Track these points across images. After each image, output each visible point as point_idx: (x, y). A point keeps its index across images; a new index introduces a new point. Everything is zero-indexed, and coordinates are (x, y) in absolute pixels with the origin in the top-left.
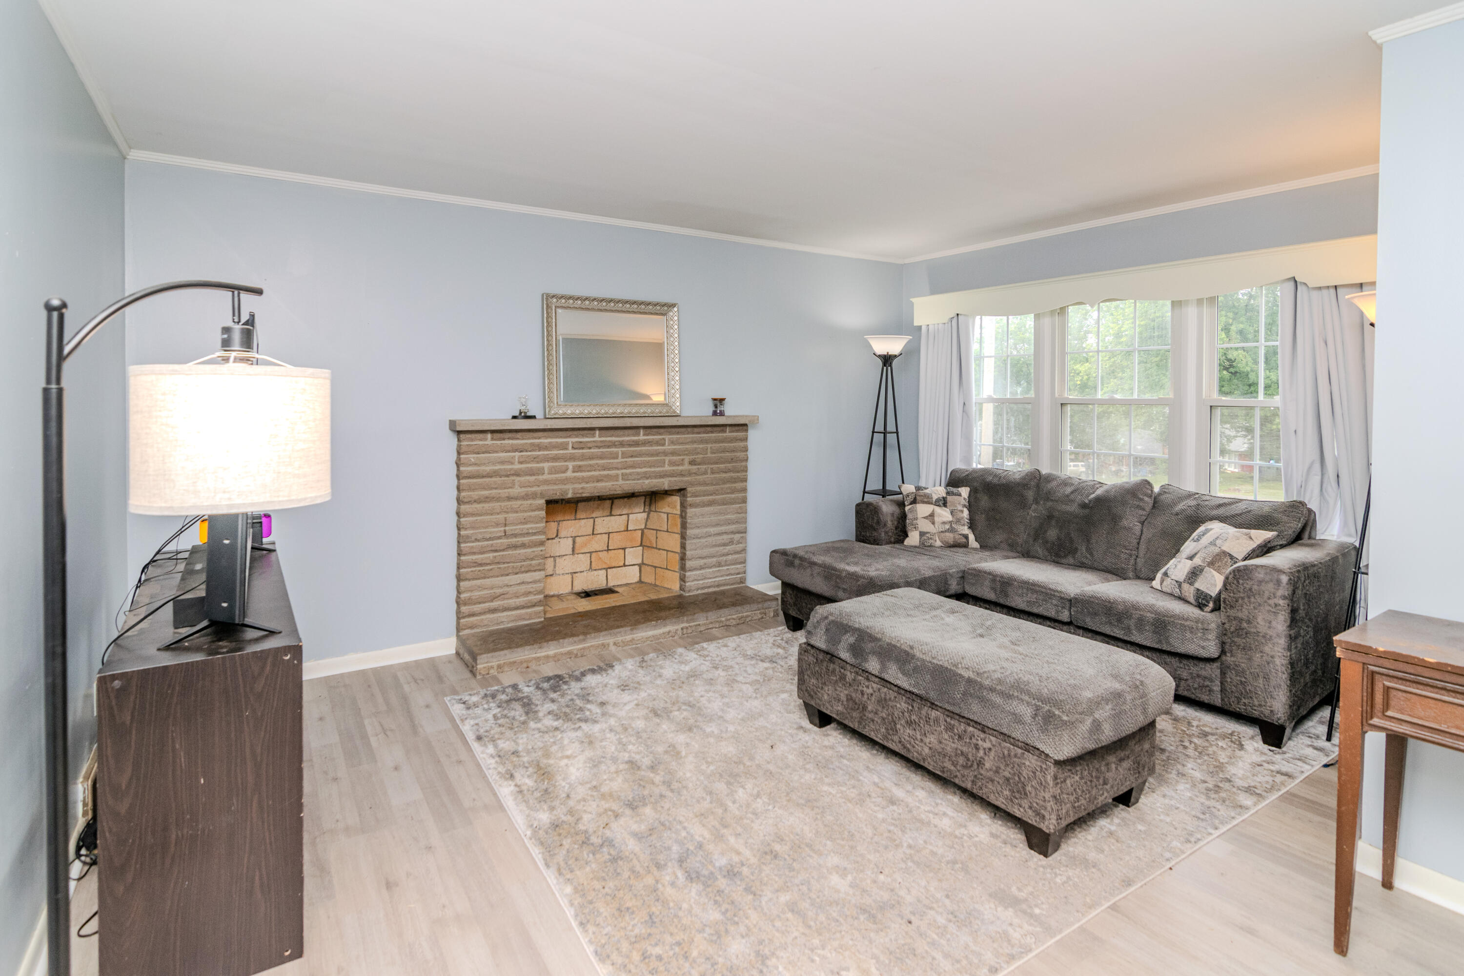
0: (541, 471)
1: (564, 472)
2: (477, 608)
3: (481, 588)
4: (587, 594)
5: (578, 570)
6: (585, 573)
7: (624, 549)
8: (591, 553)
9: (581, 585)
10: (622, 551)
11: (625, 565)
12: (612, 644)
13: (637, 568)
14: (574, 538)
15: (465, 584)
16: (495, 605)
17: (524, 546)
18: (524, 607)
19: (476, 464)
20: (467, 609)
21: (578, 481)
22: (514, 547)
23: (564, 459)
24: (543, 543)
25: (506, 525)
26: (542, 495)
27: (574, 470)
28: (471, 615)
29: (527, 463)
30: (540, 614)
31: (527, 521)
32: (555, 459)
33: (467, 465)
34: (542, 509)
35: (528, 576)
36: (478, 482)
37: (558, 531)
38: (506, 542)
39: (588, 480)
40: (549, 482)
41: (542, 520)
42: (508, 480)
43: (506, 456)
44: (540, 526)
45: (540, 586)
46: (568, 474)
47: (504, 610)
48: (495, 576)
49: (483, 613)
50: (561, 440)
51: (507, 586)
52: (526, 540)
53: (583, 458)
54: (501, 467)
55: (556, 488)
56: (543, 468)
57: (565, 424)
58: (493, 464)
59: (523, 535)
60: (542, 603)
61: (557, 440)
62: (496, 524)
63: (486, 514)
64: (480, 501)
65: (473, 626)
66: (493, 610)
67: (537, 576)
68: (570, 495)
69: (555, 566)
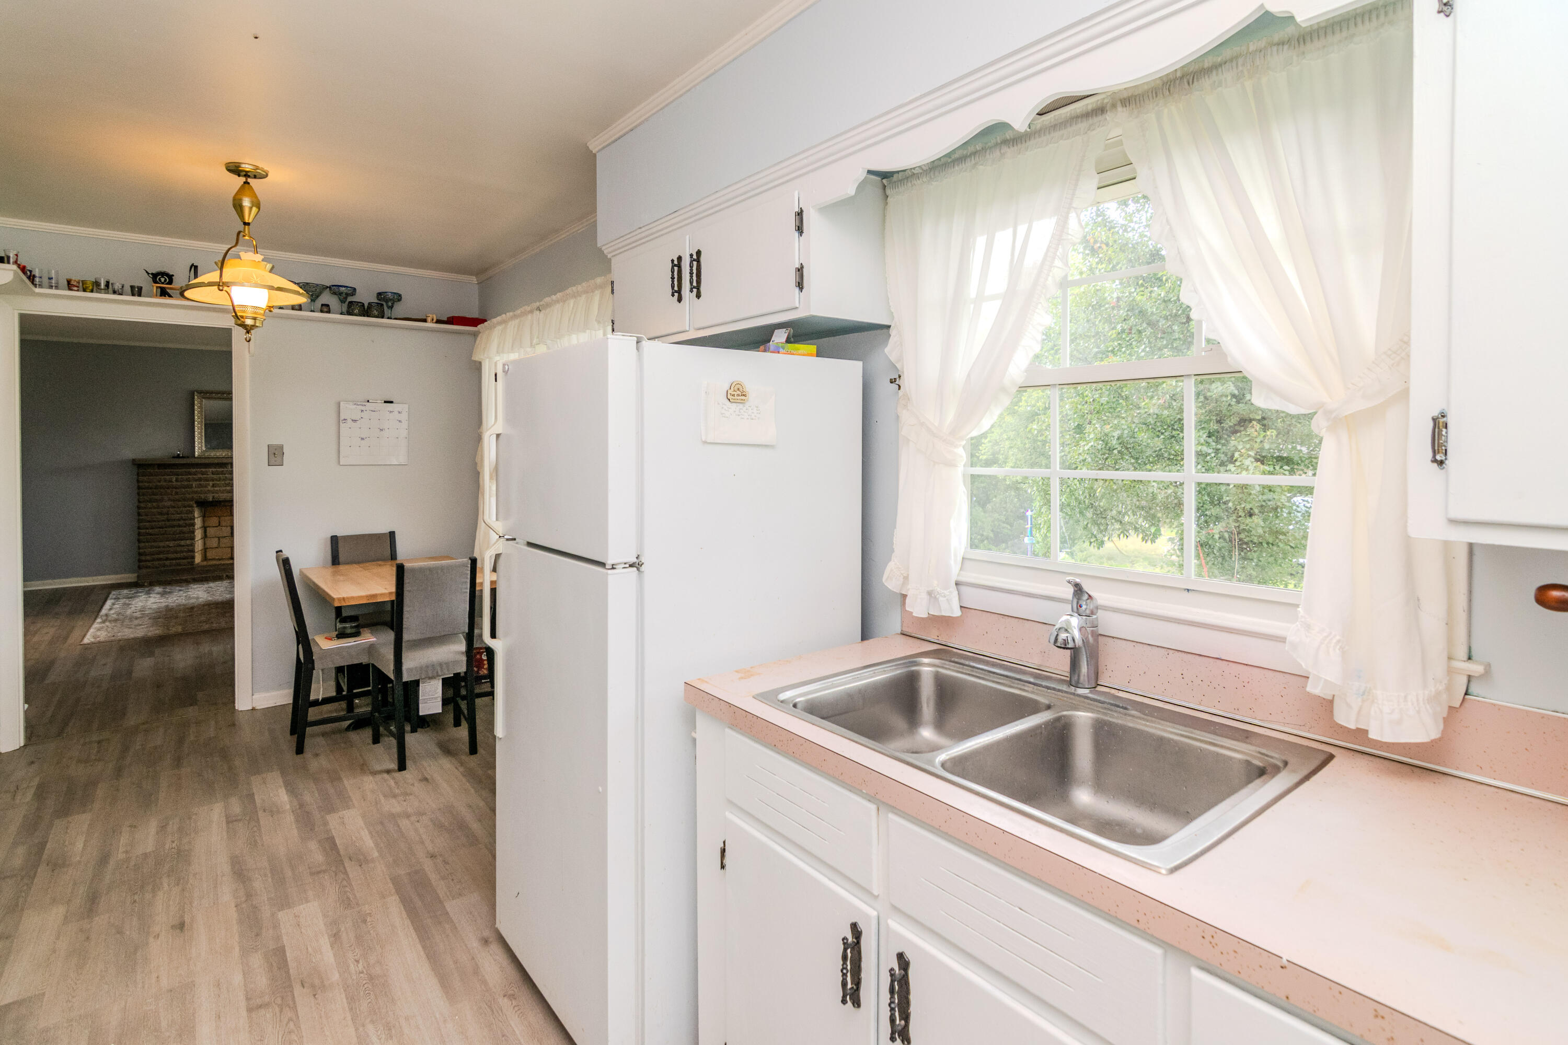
0: (190, 487)
1: (206, 487)
2: (148, 558)
12: (224, 575)
15: (142, 545)
16: (161, 556)
17: (179, 526)
18: (180, 558)
19: (148, 482)
20: (143, 558)
21: (217, 492)
22: (173, 526)
23: (207, 480)
24: (193, 525)
25: (168, 514)
26: (192, 499)
27: (213, 486)
28: (146, 561)
29: (181, 481)
30: (192, 563)
31: (181, 513)
32: (200, 480)
33: (142, 482)
34: (192, 507)
35: (183, 543)
36: (150, 491)
37: (219, 522)
38: (168, 523)
39: (223, 492)
40: (196, 492)
41: (192, 512)
42: (169, 491)
43: (168, 477)
44: (190, 516)
45: (190, 548)
46: (209, 488)
47: (167, 559)
48: (161, 541)
49: (153, 560)
50: (204, 470)
51: (169, 546)
52: (181, 522)
53: (220, 480)
54: (165, 484)
55: (201, 495)
56: (192, 485)
57: (207, 461)
58: (160, 482)
59: (179, 520)
60: (193, 557)
61: (202, 469)
62: (161, 514)
63: (155, 508)
64: (150, 501)
65: (147, 567)
66: (160, 559)
67: (188, 542)
68: (211, 500)
69: (219, 543)
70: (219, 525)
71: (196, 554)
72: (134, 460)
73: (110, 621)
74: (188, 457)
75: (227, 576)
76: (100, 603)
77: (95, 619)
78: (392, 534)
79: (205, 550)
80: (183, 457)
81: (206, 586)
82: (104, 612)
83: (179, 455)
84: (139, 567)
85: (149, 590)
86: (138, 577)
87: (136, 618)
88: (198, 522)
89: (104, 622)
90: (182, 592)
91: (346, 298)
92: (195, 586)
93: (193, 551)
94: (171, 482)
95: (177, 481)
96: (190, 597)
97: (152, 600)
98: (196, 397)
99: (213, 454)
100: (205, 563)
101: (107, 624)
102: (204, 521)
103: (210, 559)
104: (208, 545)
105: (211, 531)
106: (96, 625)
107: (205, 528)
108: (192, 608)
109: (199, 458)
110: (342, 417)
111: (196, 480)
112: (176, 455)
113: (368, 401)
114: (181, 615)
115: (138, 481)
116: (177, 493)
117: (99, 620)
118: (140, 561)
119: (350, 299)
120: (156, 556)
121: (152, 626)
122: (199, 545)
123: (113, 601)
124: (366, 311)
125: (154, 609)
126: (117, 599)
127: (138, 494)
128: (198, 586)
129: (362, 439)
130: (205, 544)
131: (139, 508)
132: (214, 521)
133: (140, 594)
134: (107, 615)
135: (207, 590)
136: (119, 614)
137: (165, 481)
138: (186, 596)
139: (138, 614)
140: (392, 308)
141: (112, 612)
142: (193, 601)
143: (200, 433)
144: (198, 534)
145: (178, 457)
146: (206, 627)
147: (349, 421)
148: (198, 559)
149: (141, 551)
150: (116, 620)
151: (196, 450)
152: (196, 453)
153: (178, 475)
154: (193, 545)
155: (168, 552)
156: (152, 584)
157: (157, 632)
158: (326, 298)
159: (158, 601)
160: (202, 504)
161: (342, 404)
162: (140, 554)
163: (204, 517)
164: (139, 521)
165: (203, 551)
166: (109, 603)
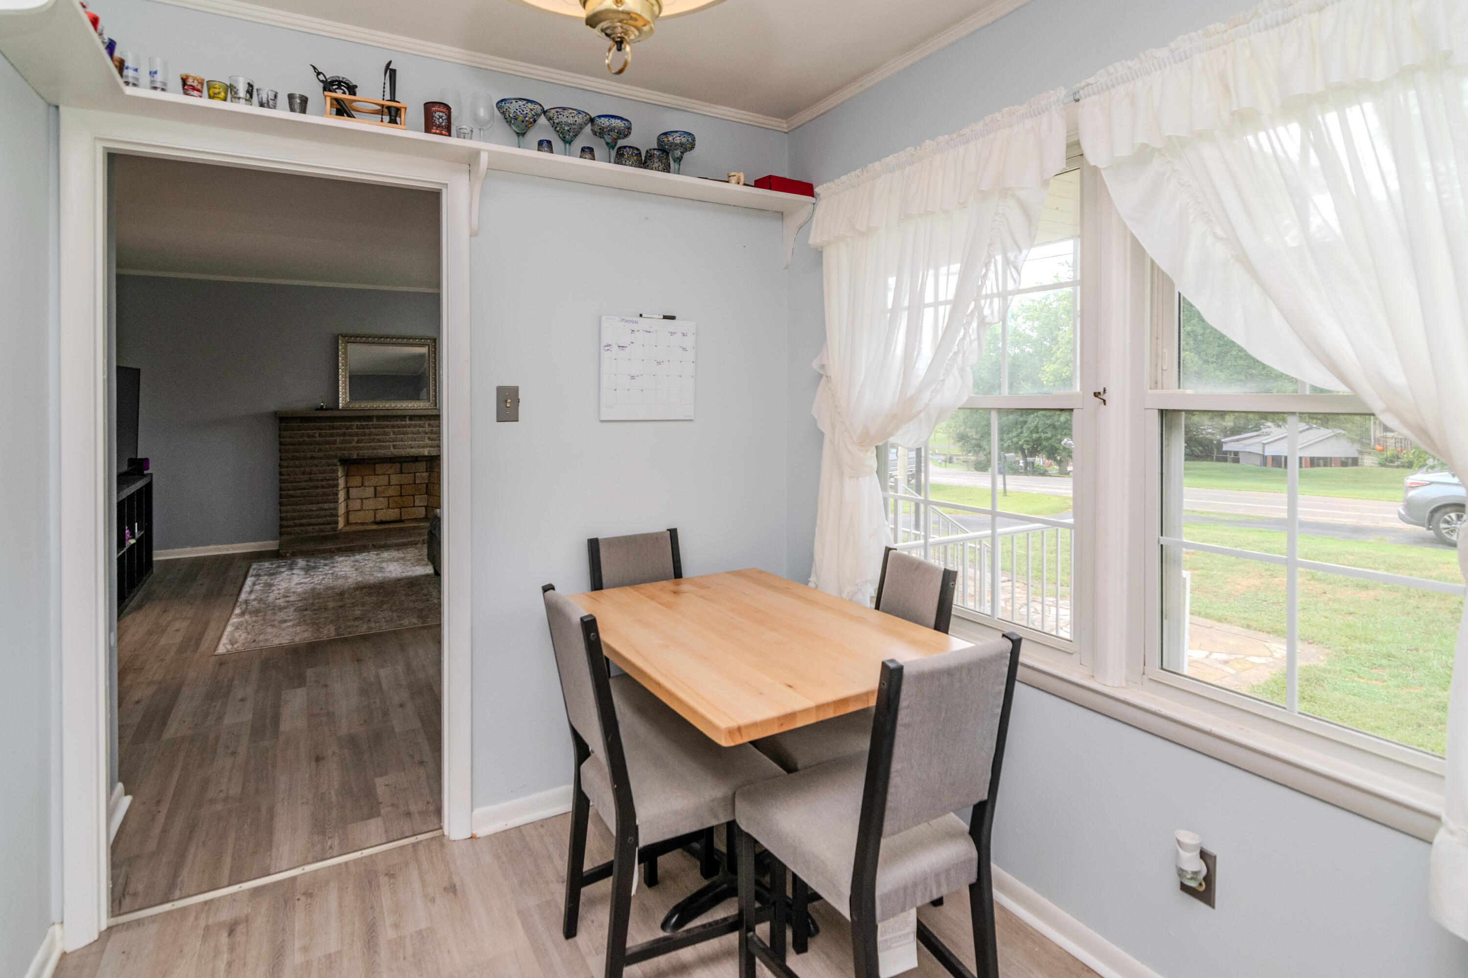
0: (334, 443)
1: (350, 443)
2: (291, 523)
3: (294, 511)
4: (381, 523)
5: (379, 507)
6: (384, 510)
7: (414, 496)
8: (389, 497)
9: (379, 517)
10: (412, 497)
11: (414, 506)
12: (371, 545)
13: (424, 509)
14: (375, 488)
15: (284, 508)
16: (303, 521)
17: (323, 487)
18: (323, 524)
19: (290, 437)
20: (285, 523)
21: (361, 448)
22: (316, 487)
23: (351, 435)
24: (337, 486)
25: (311, 474)
26: (335, 457)
27: (358, 442)
28: (287, 527)
29: (325, 437)
30: (335, 529)
31: (324, 472)
32: (344, 435)
33: (284, 437)
34: (336, 465)
35: (326, 506)
36: (291, 447)
37: (362, 482)
38: (311, 484)
39: (368, 448)
40: (341, 449)
41: (336, 471)
42: (312, 447)
43: (311, 432)
44: (334, 475)
45: (334, 512)
46: (354, 444)
47: (310, 525)
48: (303, 504)
49: (296, 525)
50: (348, 424)
51: (311, 510)
52: (324, 483)
53: (365, 435)
54: (307, 439)
55: (346, 452)
56: (336, 440)
57: (351, 414)
58: (302, 437)
59: (322, 480)
60: (337, 523)
61: (346, 423)
62: (304, 473)
63: (297, 467)
64: (293, 458)
65: (289, 534)
66: (302, 525)
67: (332, 505)
68: (355, 457)
69: (362, 505)
70: (362, 485)
71: (340, 519)
72: (276, 413)
73: (250, 613)
74: (332, 409)
75: (373, 545)
76: (241, 580)
77: (234, 608)
78: (673, 533)
79: (348, 513)
80: (326, 409)
81: (352, 558)
82: (243, 596)
83: (322, 406)
84: (281, 534)
85: (292, 564)
86: (280, 545)
87: (281, 609)
88: (341, 482)
89: (243, 614)
90: (327, 568)
91: (615, 141)
92: (341, 559)
93: (337, 516)
94: (314, 437)
95: (320, 435)
96: (337, 575)
97: (296, 579)
98: (340, 341)
99: (357, 405)
100: (348, 529)
101: (247, 617)
102: (346, 482)
103: (352, 524)
104: (350, 508)
105: (354, 492)
106: (234, 620)
107: (347, 489)
108: (342, 594)
109: (343, 410)
110: (605, 342)
111: (340, 435)
112: (319, 407)
113: (641, 315)
114: (331, 604)
115: (280, 436)
116: (320, 450)
117: (237, 611)
118: (281, 526)
119: (621, 143)
120: (297, 522)
121: (299, 624)
122: (342, 510)
123: (253, 579)
124: (644, 161)
125: (299, 594)
126: (258, 576)
127: (280, 451)
128: (344, 558)
129: (633, 378)
130: (347, 506)
131: (280, 466)
132: (356, 481)
133: (282, 570)
134: (246, 602)
135: (355, 565)
136: (260, 601)
137: (309, 436)
138: (332, 574)
139: (281, 602)
140: (680, 161)
141: (253, 597)
142: (340, 582)
143: (344, 382)
144: (342, 496)
145: (321, 408)
146: (363, 629)
147: (615, 347)
148: (341, 525)
149: (283, 515)
150: (257, 612)
151: (340, 402)
152: (341, 405)
153: (321, 430)
154: (336, 509)
155: (310, 517)
156: (294, 555)
157: (305, 635)
158: (586, 138)
159: (302, 581)
160: (346, 462)
161: (604, 318)
162: (281, 519)
163: (347, 475)
164: (281, 481)
165: (346, 514)
166: (250, 581)
